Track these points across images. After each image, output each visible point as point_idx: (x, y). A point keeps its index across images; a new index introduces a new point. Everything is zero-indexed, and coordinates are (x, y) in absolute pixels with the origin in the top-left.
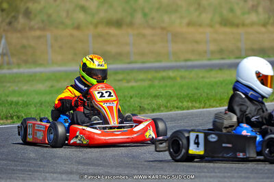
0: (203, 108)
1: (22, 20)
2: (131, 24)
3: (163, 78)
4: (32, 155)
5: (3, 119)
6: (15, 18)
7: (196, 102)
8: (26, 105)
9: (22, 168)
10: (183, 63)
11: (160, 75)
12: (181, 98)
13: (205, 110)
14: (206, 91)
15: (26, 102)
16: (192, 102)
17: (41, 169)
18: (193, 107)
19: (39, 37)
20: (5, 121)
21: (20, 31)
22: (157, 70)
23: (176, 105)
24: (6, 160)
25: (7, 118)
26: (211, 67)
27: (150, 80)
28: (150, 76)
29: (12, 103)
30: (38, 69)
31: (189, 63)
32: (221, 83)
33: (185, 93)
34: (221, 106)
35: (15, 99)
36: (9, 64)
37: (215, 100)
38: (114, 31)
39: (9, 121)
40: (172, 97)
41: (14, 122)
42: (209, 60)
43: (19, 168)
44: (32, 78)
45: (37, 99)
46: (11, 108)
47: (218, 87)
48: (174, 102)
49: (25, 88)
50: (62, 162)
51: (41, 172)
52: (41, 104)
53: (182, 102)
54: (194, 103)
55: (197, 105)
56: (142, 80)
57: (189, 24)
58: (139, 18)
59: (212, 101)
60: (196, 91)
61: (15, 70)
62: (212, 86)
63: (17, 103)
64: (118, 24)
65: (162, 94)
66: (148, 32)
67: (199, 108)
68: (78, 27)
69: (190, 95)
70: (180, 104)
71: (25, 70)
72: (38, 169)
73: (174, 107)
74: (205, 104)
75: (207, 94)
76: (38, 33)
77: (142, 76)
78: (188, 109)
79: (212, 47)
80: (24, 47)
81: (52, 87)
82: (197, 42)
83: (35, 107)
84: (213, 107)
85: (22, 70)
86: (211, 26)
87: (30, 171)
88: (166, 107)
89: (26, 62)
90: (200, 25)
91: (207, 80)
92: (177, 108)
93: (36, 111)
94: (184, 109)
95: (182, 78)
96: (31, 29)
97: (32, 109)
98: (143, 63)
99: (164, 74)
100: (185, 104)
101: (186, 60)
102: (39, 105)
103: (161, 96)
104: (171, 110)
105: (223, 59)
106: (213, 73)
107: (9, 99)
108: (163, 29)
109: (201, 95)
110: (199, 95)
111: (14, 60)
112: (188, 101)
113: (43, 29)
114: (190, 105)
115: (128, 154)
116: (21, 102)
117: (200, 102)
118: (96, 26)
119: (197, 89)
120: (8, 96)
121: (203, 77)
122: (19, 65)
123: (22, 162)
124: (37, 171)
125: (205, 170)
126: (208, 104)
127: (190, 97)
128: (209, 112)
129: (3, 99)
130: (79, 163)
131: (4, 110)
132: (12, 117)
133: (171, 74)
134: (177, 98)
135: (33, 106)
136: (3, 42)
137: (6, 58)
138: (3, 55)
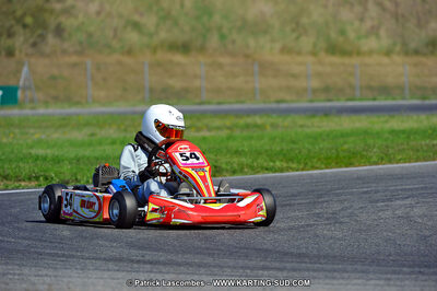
0: (303, 170)
1: (51, 39)
2: (202, 49)
3: (247, 126)
5: (24, 181)
6: (42, 37)
7: (292, 160)
8: (57, 161)
10: (274, 106)
11: (242, 122)
12: (272, 156)
13: (304, 172)
14: (307, 146)
15: (57, 157)
16: (287, 161)
18: (288, 169)
19: (75, 65)
20: (27, 183)
21: (48, 56)
23: (265, 164)
24: (29, 239)
25: (30, 179)
26: (314, 112)
27: (229, 128)
28: (228, 122)
29: (37, 158)
30: (74, 110)
31: (283, 106)
32: (328, 135)
33: (278, 149)
34: (327, 168)
35: (40, 152)
36: (32, 101)
37: (319, 159)
38: (179, 58)
39: (33, 184)
40: (259, 153)
41: (40, 185)
42: (311, 101)
43: (48, 251)
44: (64, 123)
45: (72, 153)
46: (36, 165)
48: (261, 161)
49: (56, 136)
50: (107, 244)
51: (78, 257)
52: (78, 160)
53: (274, 162)
54: (290, 163)
55: (294, 166)
56: (218, 128)
57: (285, 50)
58: (214, 41)
59: (315, 160)
60: (293, 146)
61: (41, 111)
62: (316, 139)
63: (44, 159)
64: (185, 48)
65: (245, 149)
66: (226, 60)
67: (297, 170)
68: (129, 52)
69: (285, 152)
70: (271, 164)
71: (56, 110)
72: (74, 253)
73: (262, 168)
74: (306, 164)
75: (309, 151)
76: (74, 59)
77: (217, 122)
78: (282, 170)
79: (315, 83)
80: (53, 78)
81: (92, 135)
82: (294, 76)
83: (70, 163)
84: (317, 168)
85: (50, 111)
86: (314, 54)
87: (63, 255)
88: (252, 168)
89: (56, 99)
90: (299, 53)
91: (308, 131)
92: (267, 169)
93: (71, 170)
94: (276, 171)
95: (274, 126)
96: (64, 52)
97: (65, 168)
98: (219, 103)
99: (249, 120)
100: (278, 164)
101: (278, 102)
102: (75, 161)
103: (245, 152)
104: (258, 172)
105: (330, 100)
106: (316, 120)
107: (33, 152)
108: (247, 56)
109: (300, 152)
110: (297, 152)
111: (39, 95)
112: (282, 160)
113: (80, 53)
114: (285, 165)
116: (50, 156)
117: (299, 162)
118: (154, 50)
119: (293, 142)
120: (31, 147)
121: (302, 126)
122: (46, 103)
124: (73, 256)
125: (307, 260)
126: (310, 164)
127: (285, 155)
128: (311, 175)
129: (24, 151)
130: (131, 245)
131: (27, 167)
132: (37, 178)
133: (258, 120)
134: (268, 156)
135: (67, 162)
136: (25, 70)
137: (28, 93)
138: (25, 88)
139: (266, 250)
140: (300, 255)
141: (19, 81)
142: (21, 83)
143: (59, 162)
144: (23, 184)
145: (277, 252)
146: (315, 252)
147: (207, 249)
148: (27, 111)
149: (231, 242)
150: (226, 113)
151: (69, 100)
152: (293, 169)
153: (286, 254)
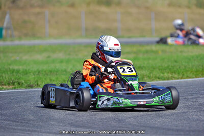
0: (181, 78)
2: (119, 4)
3: (147, 52)
4: (31, 117)
5: (5, 85)
7: (175, 73)
8: (26, 73)
9: (23, 128)
11: (144, 49)
12: (162, 70)
13: (182, 80)
14: (184, 63)
15: (26, 70)
16: (172, 73)
17: (39, 130)
18: (172, 78)
19: (38, 14)
20: (7, 86)
21: (22, 8)
22: (141, 44)
23: (158, 75)
24: (9, 120)
25: (9, 84)
27: (135, 53)
28: (135, 49)
29: (13, 71)
30: (37, 42)
32: (197, 57)
33: (166, 66)
34: (196, 77)
35: (16, 68)
36: (12, 36)
37: (191, 72)
38: (104, 9)
39: (11, 87)
40: (154, 68)
41: (15, 88)
43: (19, 128)
44: (31, 49)
45: (35, 68)
46: (13, 75)
47: (195, 60)
48: (156, 73)
49: (25, 57)
50: (56, 124)
51: (38, 132)
52: (39, 72)
53: (163, 73)
54: (174, 74)
55: (176, 76)
56: (128, 53)
57: (170, 5)
59: (189, 73)
60: (175, 64)
61: (17, 42)
62: (190, 59)
63: (18, 71)
64: (108, 3)
65: (145, 65)
66: (134, 10)
67: (178, 79)
68: (72, 5)
69: (170, 67)
70: (162, 75)
71: (26, 42)
72: (36, 129)
73: (156, 77)
74: (183, 75)
75: (185, 67)
76: (37, 10)
77: (128, 49)
78: (168, 80)
80: (25, 22)
81: (49, 57)
83: (34, 74)
84: (190, 78)
85: (22, 42)
86: (189, 7)
87: (29, 130)
88: (149, 77)
89: (26, 35)
90: (180, 6)
91: (185, 55)
92: (159, 78)
93: (34, 78)
94: (164, 80)
95: (163, 51)
96: (32, 6)
97: (31, 77)
98: (129, 37)
99: (148, 48)
100: (166, 75)
102: (37, 73)
103: (145, 68)
104: (153, 80)
106: (190, 48)
107: (11, 67)
108: (147, 8)
109: (180, 68)
110: (178, 67)
111: (16, 33)
112: (168, 73)
113: (42, 7)
114: (170, 76)
115: (114, 118)
116: (21, 70)
117: (179, 73)
118: (88, 4)
119: (176, 61)
120: (10, 65)
121: (181, 52)
122: (20, 38)
123: (22, 122)
124: (35, 131)
125: (182, 133)
126: (186, 75)
127: (170, 69)
128: (186, 82)
129: (6, 67)
130: (71, 125)
132: (13, 84)
134: (159, 70)
135: (32, 74)
136: (7, 17)
137: (9, 32)
138: (7, 28)
139: (157, 128)
140: (178, 130)
141: (3, 24)
142: (5, 25)
143: (27, 74)
144: (5, 87)
145: (164, 129)
146: (187, 129)
147: (120, 127)
148: (8, 43)
149: (135, 123)
150: (134, 44)
151: (34, 36)
152: (175, 78)
153: (169, 130)
